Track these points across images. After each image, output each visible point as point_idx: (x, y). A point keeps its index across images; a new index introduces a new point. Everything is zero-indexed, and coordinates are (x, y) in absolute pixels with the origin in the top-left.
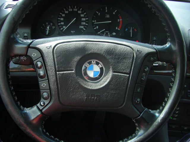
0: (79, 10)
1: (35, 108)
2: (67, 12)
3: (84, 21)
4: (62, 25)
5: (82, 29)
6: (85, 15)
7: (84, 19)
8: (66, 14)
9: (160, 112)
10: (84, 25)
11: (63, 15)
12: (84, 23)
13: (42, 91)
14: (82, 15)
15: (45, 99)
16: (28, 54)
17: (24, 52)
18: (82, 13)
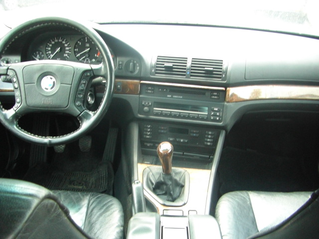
0: (63, 40)
1: (12, 109)
2: (53, 43)
3: (67, 50)
4: (50, 54)
5: (66, 57)
6: (68, 45)
7: (67, 48)
8: (52, 45)
9: (94, 114)
10: (68, 54)
11: (51, 45)
12: (68, 52)
13: (16, 98)
14: (66, 45)
15: (18, 103)
16: (8, 73)
17: (5, 72)
18: (66, 43)
